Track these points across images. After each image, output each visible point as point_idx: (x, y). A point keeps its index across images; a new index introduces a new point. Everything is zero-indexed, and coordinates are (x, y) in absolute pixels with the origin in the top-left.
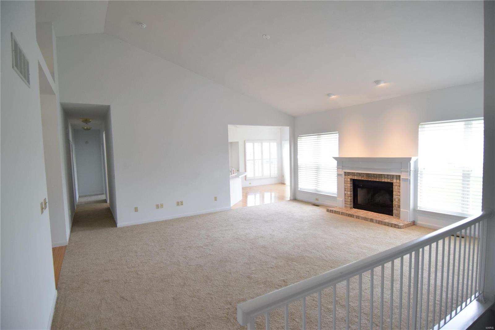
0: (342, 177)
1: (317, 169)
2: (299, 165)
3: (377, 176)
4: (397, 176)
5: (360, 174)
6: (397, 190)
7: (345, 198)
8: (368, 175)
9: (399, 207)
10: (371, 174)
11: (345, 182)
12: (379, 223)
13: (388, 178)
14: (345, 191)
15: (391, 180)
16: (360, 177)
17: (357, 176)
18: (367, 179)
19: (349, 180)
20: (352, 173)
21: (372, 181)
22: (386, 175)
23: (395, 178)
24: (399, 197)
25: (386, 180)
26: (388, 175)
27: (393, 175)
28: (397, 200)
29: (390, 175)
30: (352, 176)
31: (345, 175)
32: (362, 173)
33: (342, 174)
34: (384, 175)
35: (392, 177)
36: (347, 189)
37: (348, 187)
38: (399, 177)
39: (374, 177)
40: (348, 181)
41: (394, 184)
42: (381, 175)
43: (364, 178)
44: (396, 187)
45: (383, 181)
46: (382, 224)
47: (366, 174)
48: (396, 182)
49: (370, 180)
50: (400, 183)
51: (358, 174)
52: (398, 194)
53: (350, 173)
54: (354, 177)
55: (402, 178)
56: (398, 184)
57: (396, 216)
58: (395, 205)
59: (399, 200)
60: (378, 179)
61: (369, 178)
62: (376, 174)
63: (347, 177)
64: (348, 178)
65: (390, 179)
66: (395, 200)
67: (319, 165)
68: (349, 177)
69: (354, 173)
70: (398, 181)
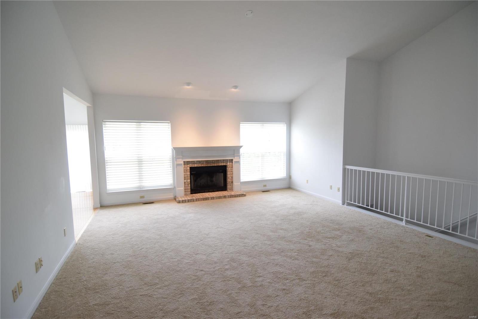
0: (182, 167)
1: (140, 162)
2: (106, 159)
3: (215, 162)
4: (230, 160)
5: (200, 162)
6: (230, 171)
7: (185, 187)
8: (207, 162)
9: (232, 182)
10: (210, 160)
11: (185, 171)
12: (231, 197)
13: (224, 162)
14: (184, 179)
15: (226, 164)
16: (200, 164)
17: (196, 163)
18: (207, 166)
19: (189, 168)
20: (192, 161)
21: (211, 166)
22: (222, 160)
23: (229, 161)
24: (232, 175)
25: (222, 164)
26: (223, 160)
27: (227, 160)
28: (230, 178)
29: (225, 160)
30: (192, 164)
31: (184, 164)
32: (201, 161)
33: (182, 164)
34: (221, 160)
35: (226, 161)
36: (186, 178)
37: (188, 175)
38: (231, 161)
39: (212, 162)
40: (188, 170)
41: (228, 166)
42: (218, 160)
43: (204, 165)
44: (230, 168)
45: (220, 165)
46: (233, 197)
47: (205, 161)
48: (230, 165)
49: (209, 165)
50: (232, 165)
51: (198, 162)
52: (231, 173)
53: (190, 161)
54: (194, 165)
55: (235, 161)
56: (231, 166)
57: (230, 190)
58: (229, 182)
59: (232, 177)
60: (216, 164)
61: (208, 164)
62: (215, 160)
63: (186, 166)
64: (188, 167)
65: (226, 162)
66: (229, 178)
67: (142, 157)
68: (188, 165)
69: (194, 161)
70: (231, 164)
